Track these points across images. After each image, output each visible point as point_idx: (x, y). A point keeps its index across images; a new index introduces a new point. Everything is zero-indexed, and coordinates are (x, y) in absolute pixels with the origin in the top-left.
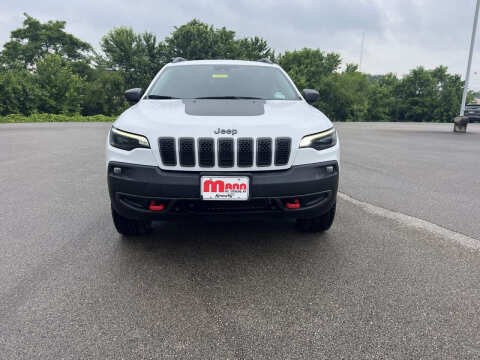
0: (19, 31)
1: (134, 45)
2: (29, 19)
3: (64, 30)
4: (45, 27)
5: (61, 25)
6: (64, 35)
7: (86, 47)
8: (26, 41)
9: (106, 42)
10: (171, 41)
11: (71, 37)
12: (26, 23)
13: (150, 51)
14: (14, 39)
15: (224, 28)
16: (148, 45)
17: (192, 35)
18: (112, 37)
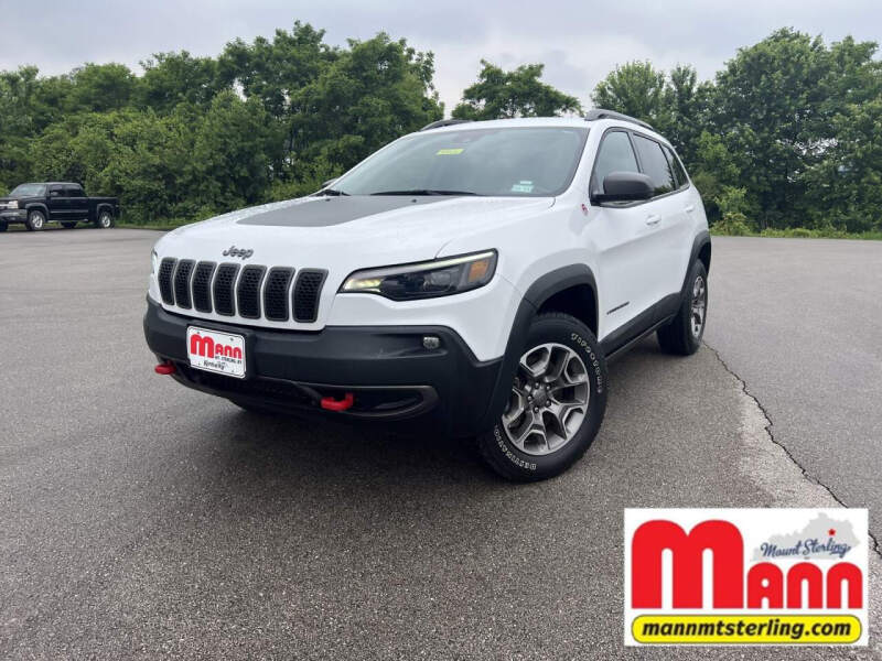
0: (474, 89)
1: (651, 92)
2: (489, 68)
3: (538, 80)
4: (510, 77)
5: (535, 71)
6: (539, 88)
7: (570, 104)
8: (483, 102)
9: (602, 92)
10: (723, 79)
11: (547, 91)
12: (482, 76)
13: (681, 102)
14: (467, 102)
15: (850, 38)
16: (680, 90)
17: (769, 61)
18: (613, 82)
